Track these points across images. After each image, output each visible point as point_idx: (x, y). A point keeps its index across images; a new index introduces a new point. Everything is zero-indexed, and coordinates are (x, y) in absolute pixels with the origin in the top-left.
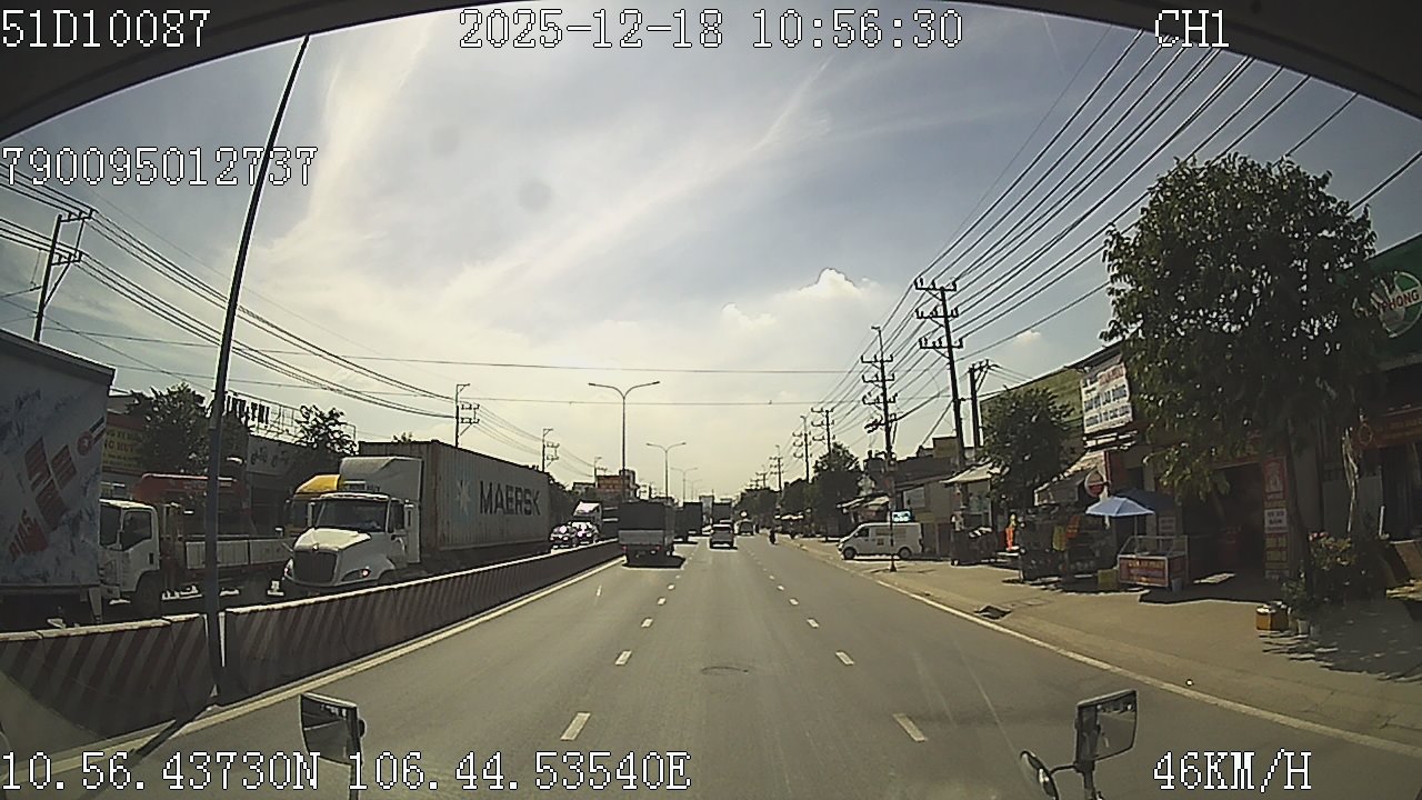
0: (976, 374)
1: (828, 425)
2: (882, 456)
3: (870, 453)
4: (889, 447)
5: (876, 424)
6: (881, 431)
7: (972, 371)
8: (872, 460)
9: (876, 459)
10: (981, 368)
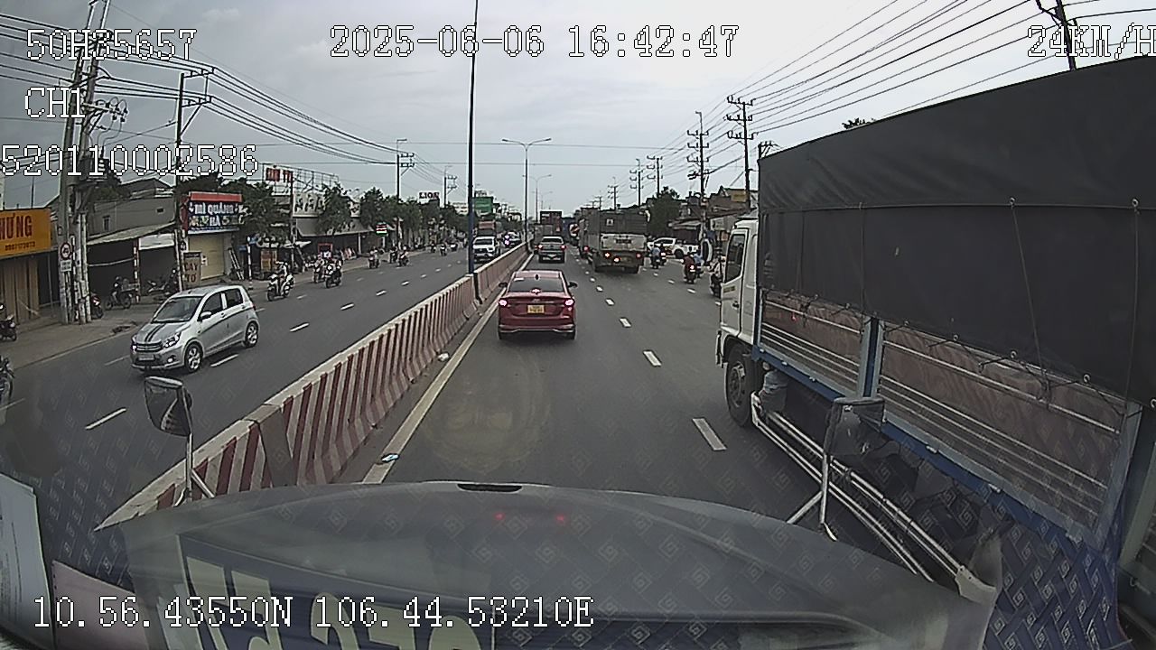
0: (763, 149)
1: (658, 168)
2: (698, 196)
3: (690, 193)
4: (703, 190)
5: (695, 175)
6: (698, 178)
7: (760, 146)
8: (691, 197)
9: (694, 197)
10: (766, 145)
